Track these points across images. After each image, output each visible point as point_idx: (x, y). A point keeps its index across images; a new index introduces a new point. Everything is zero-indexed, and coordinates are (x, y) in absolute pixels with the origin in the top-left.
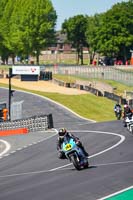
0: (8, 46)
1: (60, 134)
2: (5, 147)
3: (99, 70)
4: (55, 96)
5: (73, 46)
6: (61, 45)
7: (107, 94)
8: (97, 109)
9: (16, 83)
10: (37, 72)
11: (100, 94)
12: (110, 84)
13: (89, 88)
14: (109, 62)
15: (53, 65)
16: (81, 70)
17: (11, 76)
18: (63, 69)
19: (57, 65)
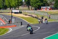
0: (11, 5)
3: (33, 11)
4: (23, 17)
5: (27, 5)
6: (24, 5)
7: (35, 17)
9: (13, 14)
10: (18, 12)
11: (34, 17)
13: (31, 16)
14: (36, 9)
15: (22, 10)
16: (29, 11)
17: (12, 12)
18: (25, 11)
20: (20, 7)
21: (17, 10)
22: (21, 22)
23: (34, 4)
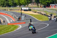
0: (21, 3)
1: (29, 24)
2: (20, 27)
3: (42, 9)
5: (36, 3)
6: (33, 3)
7: (44, 14)
8: (42, 18)
9: (23, 12)
10: (28, 9)
11: (43, 14)
12: (45, 12)
13: (40, 13)
14: (45, 7)
15: (31, 7)
16: (38, 9)
17: (22, 10)
18: (34, 8)
19: (32, 7)
20: (29, 4)
21: (27, 7)
22: (31, 19)
23: (43, 2)
